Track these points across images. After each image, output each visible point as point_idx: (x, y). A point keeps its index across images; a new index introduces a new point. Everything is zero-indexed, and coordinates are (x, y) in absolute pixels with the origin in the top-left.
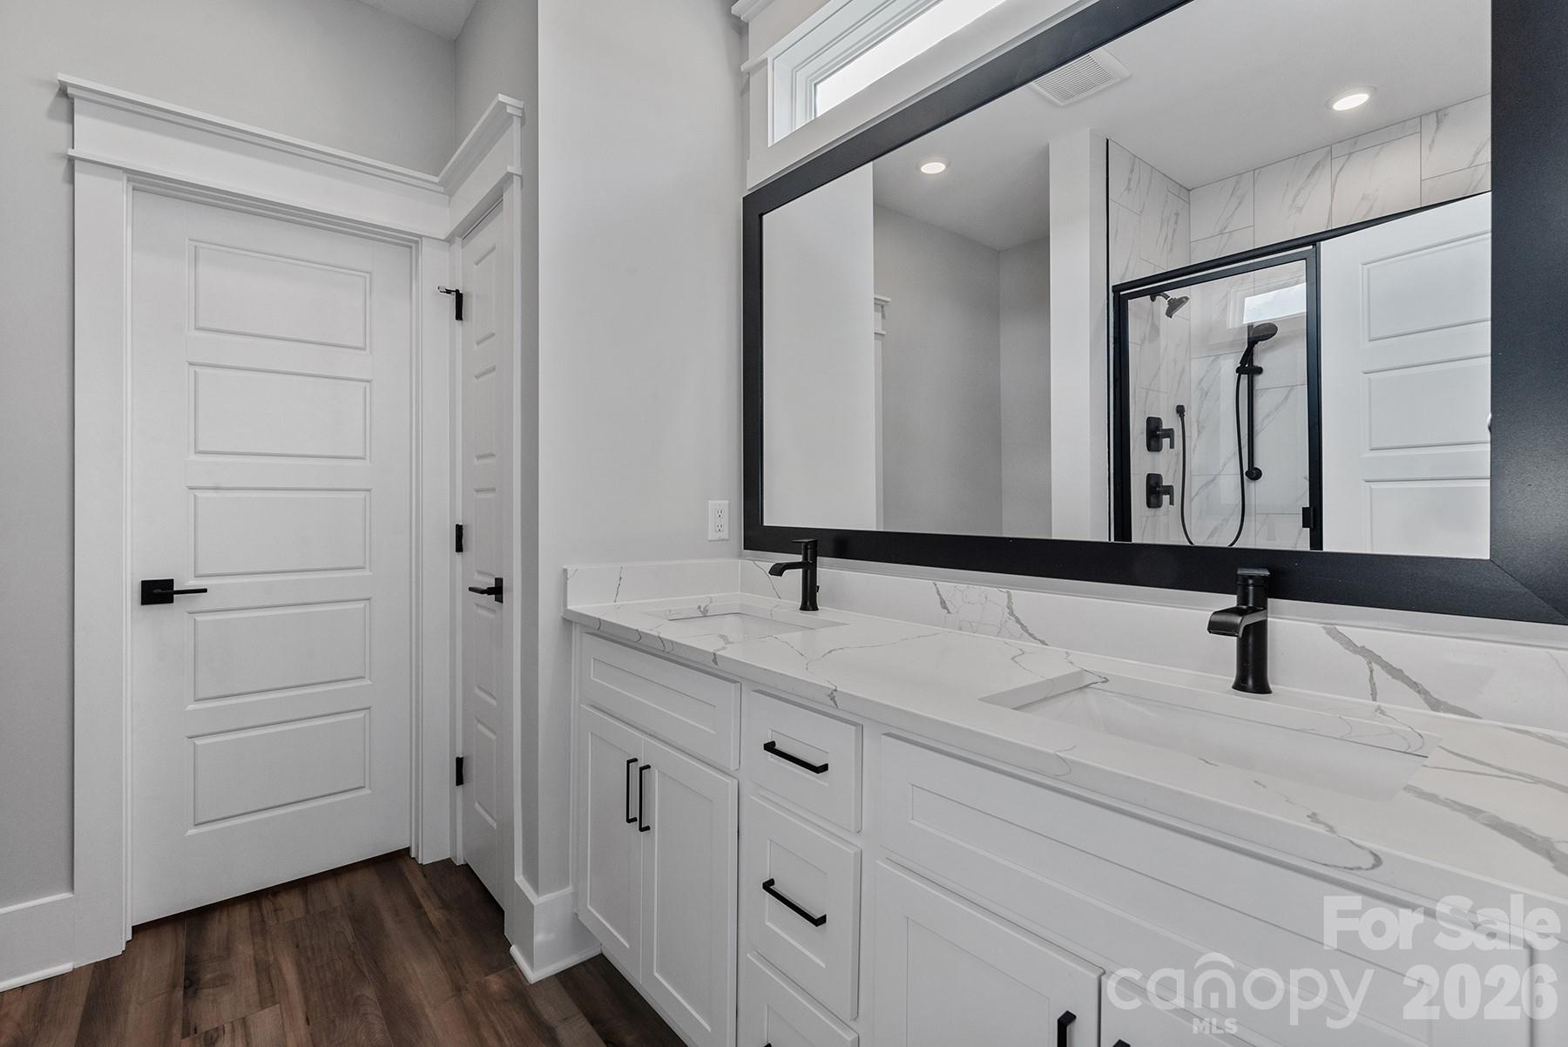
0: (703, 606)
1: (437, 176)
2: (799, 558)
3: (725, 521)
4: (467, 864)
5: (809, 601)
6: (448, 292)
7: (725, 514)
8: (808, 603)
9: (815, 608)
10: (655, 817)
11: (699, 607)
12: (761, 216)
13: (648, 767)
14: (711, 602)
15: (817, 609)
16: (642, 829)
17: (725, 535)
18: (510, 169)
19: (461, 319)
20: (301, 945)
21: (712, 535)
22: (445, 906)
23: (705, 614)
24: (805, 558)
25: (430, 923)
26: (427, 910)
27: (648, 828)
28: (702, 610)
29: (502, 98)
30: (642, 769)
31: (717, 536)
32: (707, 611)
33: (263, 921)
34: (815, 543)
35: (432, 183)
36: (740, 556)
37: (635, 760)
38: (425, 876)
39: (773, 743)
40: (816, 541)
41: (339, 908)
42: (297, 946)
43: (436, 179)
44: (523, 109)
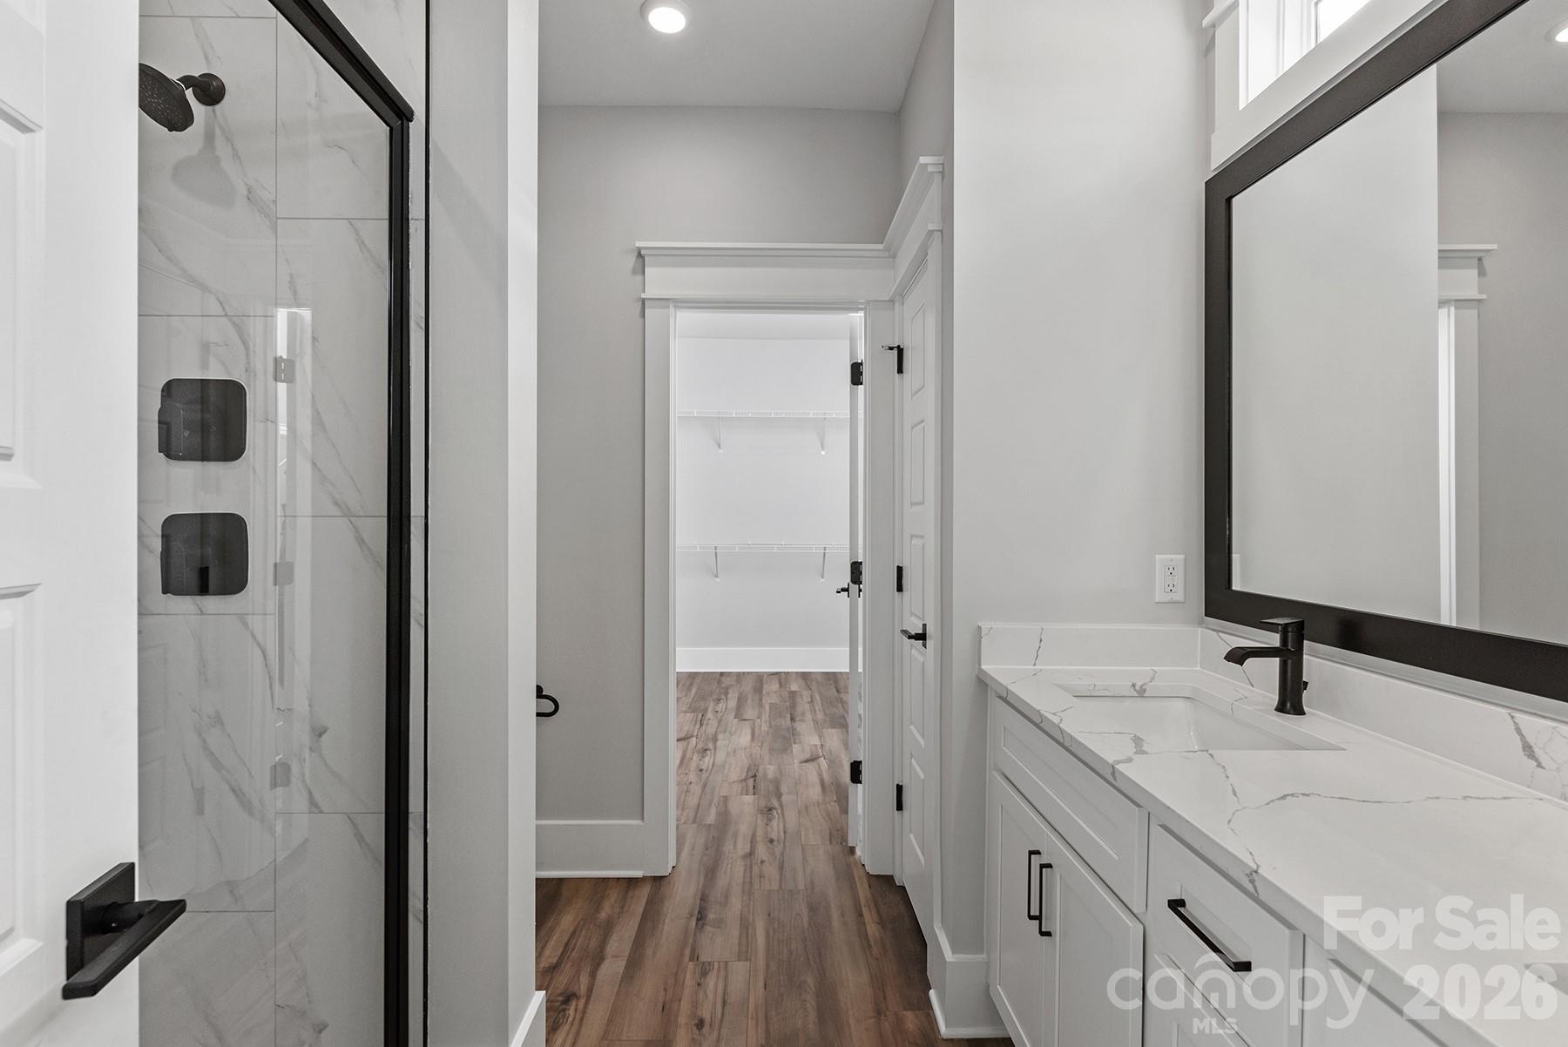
0: (1139, 684)
1: (882, 243)
2: (1274, 640)
3: (1179, 579)
4: (904, 887)
5: (1291, 699)
6: (891, 348)
7: (1180, 573)
8: (1288, 705)
9: (1299, 711)
10: (1055, 923)
11: (1134, 685)
12: (1229, 201)
13: (1050, 866)
14: (1152, 679)
15: (1305, 714)
16: (1042, 934)
17: (1178, 596)
18: (931, 227)
19: (902, 372)
20: (772, 915)
21: (1159, 596)
22: (881, 923)
23: (1141, 693)
24: (1284, 641)
25: (867, 934)
26: (866, 921)
27: (1048, 934)
28: (1137, 688)
29: (923, 160)
30: (1042, 866)
31: (1167, 597)
32: (1145, 691)
33: (751, 883)
34: (1300, 626)
35: (880, 250)
36: (1201, 623)
37: (1038, 853)
38: (870, 887)
39: (1182, 903)
40: (1302, 622)
41: (802, 892)
42: (769, 915)
43: (881, 246)
44: (943, 164)
